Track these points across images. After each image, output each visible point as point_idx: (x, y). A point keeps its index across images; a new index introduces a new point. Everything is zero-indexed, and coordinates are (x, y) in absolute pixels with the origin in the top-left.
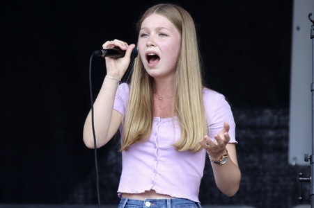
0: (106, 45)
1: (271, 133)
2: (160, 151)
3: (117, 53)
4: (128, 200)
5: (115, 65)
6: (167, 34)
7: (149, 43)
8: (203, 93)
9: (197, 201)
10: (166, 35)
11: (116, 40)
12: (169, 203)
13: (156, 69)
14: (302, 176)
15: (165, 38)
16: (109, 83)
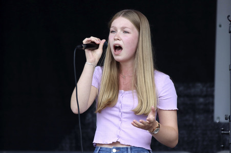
0: (85, 41)
1: (201, 100)
2: (123, 114)
3: (93, 46)
4: (101, 148)
5: (92, 55)
6: (129, 31)
7: (116, 38)
8: (154, 74)
9: (149, 149)
10: (128, 33)
11: (92, 37)
12: (129, 150)
13: (121, 56)
14: (223, 130)
15: (127, 34)
16: (88, 67)
